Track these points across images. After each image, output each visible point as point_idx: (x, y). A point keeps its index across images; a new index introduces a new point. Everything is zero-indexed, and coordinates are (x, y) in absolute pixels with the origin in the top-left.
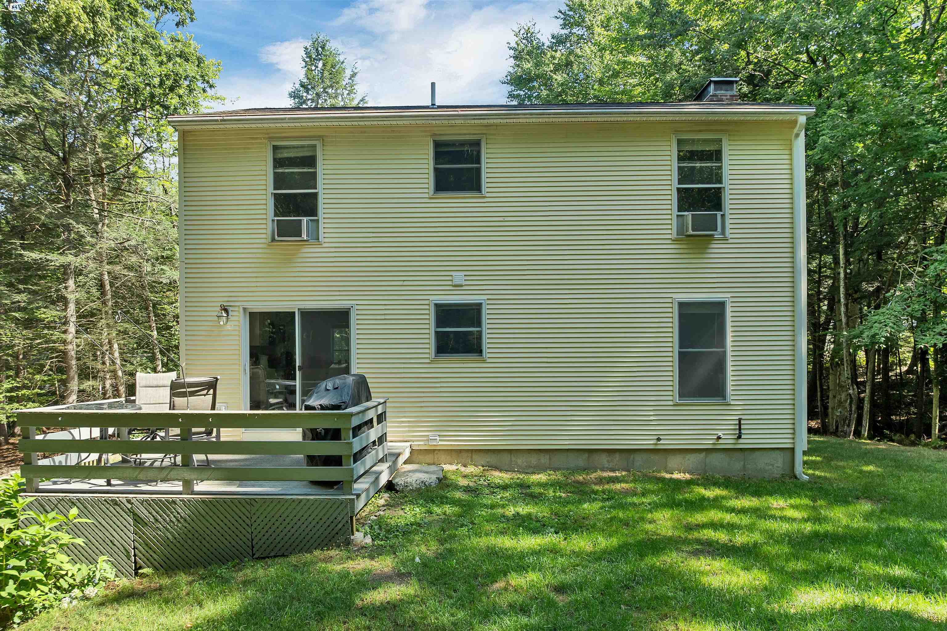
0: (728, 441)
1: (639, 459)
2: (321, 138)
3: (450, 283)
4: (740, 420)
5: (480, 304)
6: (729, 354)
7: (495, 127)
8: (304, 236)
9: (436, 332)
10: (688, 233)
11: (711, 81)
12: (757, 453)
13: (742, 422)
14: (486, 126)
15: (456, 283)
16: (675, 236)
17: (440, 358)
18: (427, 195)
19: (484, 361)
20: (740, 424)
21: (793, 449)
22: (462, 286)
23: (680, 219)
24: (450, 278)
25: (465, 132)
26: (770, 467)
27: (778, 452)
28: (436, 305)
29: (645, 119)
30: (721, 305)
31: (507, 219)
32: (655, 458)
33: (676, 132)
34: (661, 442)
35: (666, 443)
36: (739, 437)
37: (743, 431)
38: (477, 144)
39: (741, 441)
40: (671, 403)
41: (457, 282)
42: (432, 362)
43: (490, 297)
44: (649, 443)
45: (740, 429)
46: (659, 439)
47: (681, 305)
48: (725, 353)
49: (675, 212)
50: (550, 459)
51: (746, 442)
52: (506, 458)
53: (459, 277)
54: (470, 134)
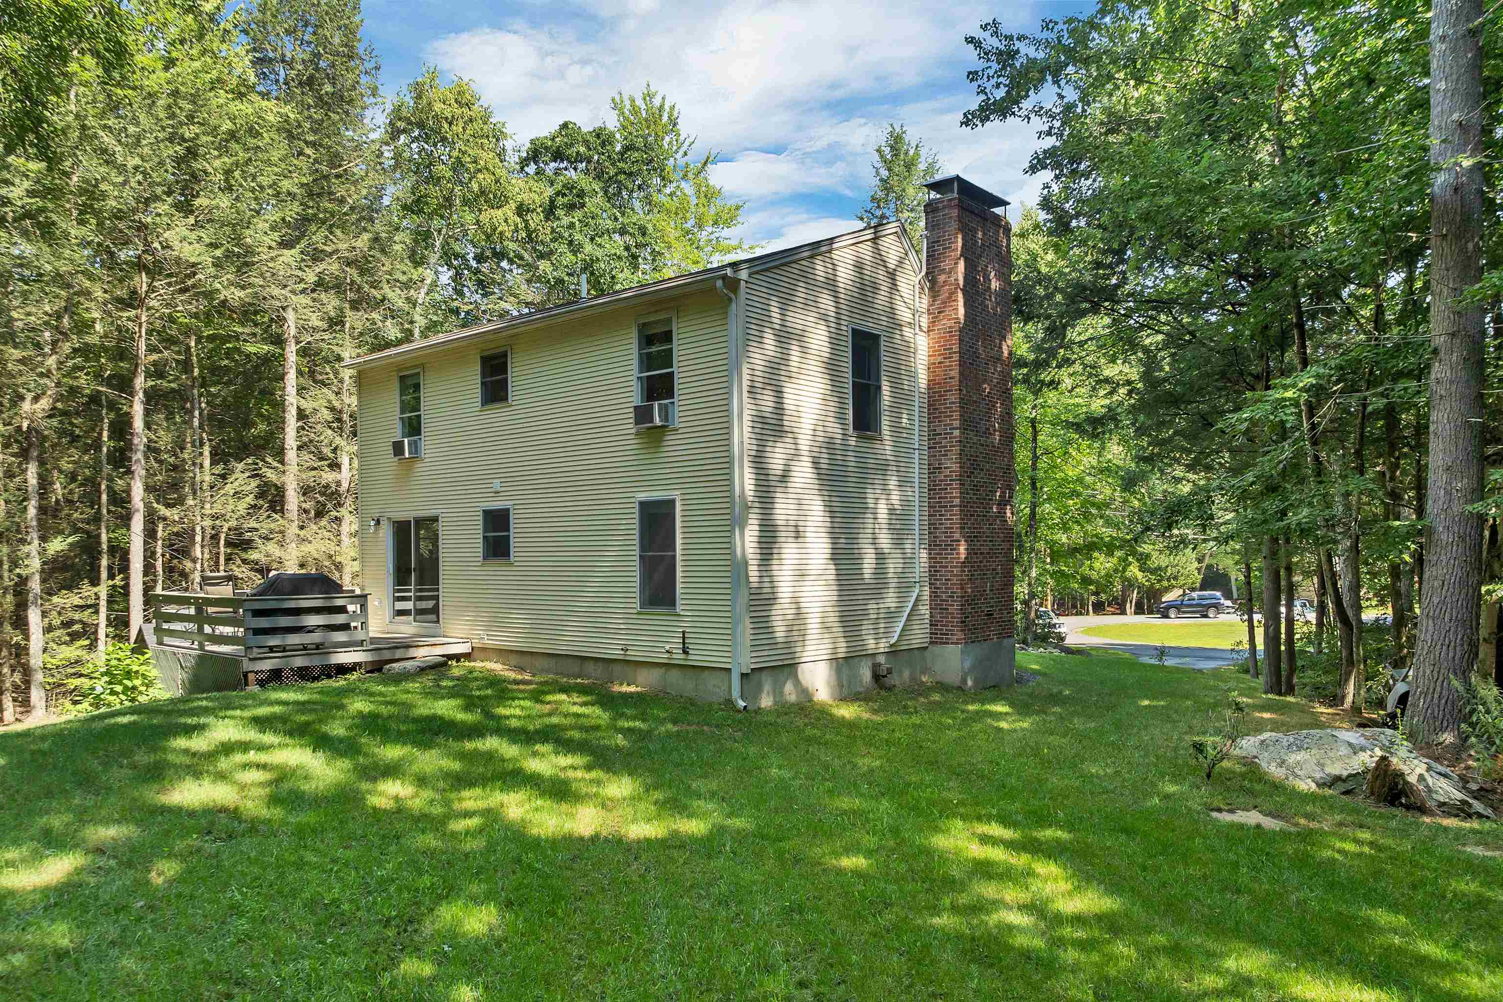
0: (678, 657)
2: (423, 366)
3: (490, 491)
4: (684, 633)
5: (508, 510)
6: (679, 558)
8: (407, 455)
9: (484, 537)
12: (706, 673)
13: (686, 635)
14: (510, 337)
15: (495, 490)
16: (635, 431)
17: (487, 562)
18: (477, 409)
19: (511, 564)
20: (684, 638)
22: (498, 493)
24: (492, 485)
25: (499, 345)
28: (484, 511)
30: (672, 502)
33: (638, 316)
35: (635, 654)
36: (685, 652)
37: (687, 646)
38: (505, 355)
39: (686, 657)
40: (634, 611)
41: (496, 488)
42: (482, 565)
43: (514, 502)
44: (616, 653)
45: (684, 643)
46: (625, 650)
47: (642, 504)
48: (674, 557)
52: (527, 660)
53: (497, 484)
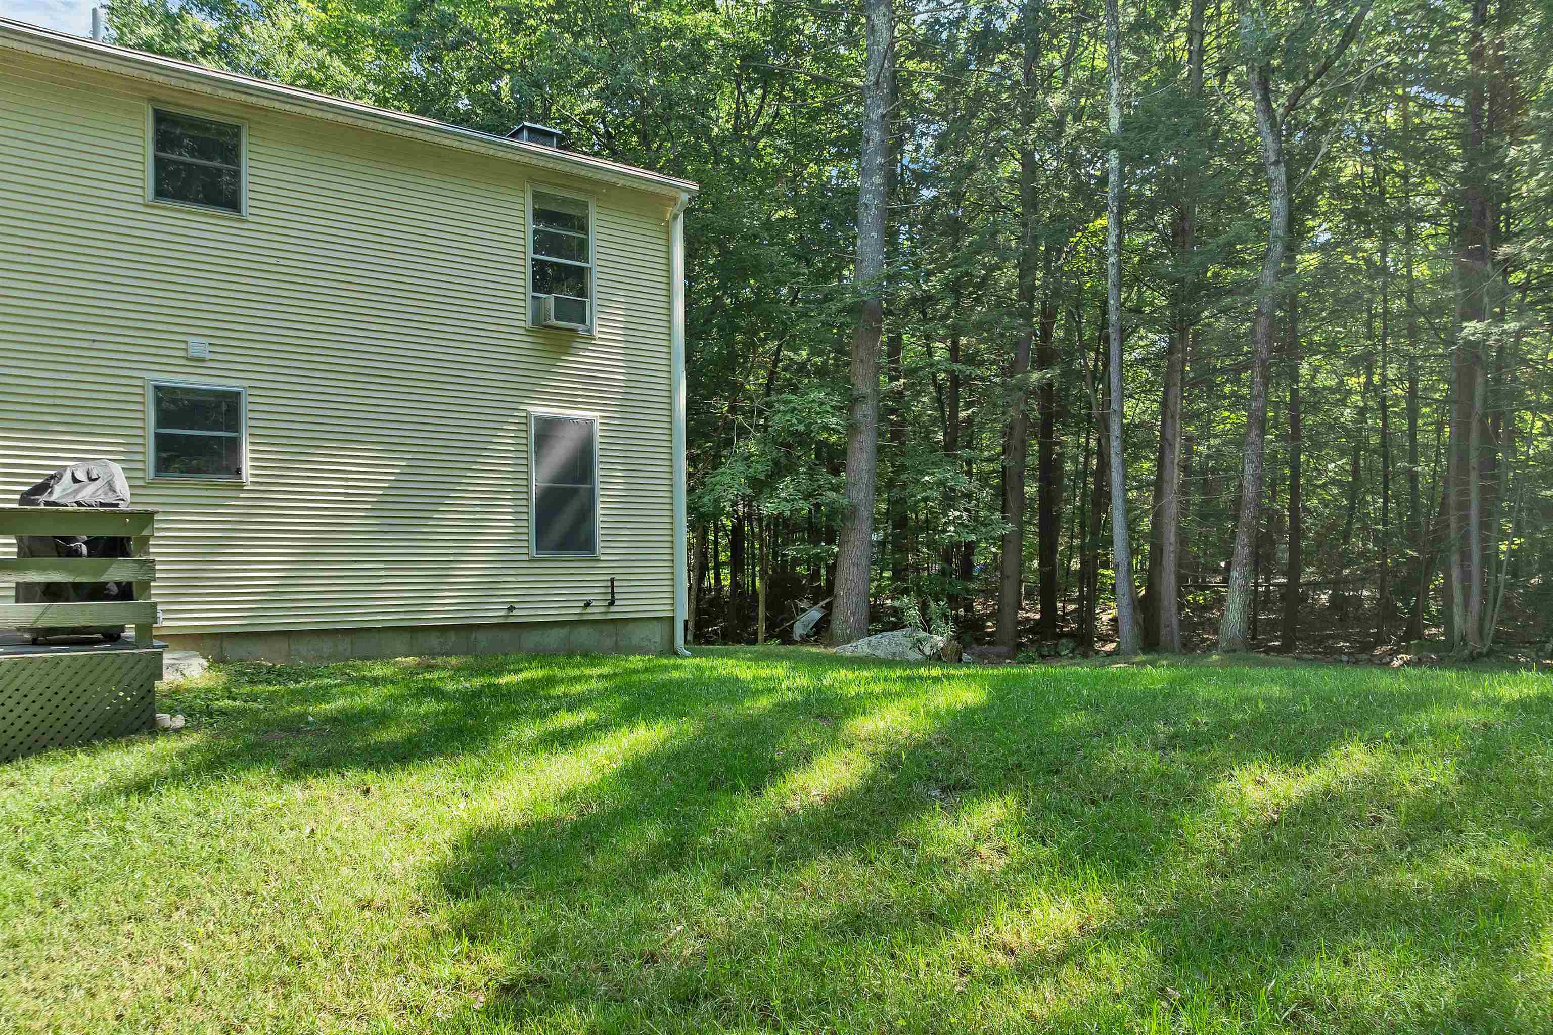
0: (597, 611)
1: (483, 638)
3: (182, 354)
4: (612, 580)
5: (238, 394)
6: (598, 492)
7: (264, 113)
9: (157, 435)
10: (549, 323)
11: (524, 126)
12: (631, 626)
13: (616, 584)
14: (246, 106)
15: (195, 355)
16: (529, 324)
17: (164, 480)
18: (140, 200)
19: (243, 488)
20: (612, 587)
21: (672, 618)
22: (203, 360)
23: (536, 302)
24: (183, 346)
25: (212, 108)
26: (647, 643)
27: (655, 622)
28: (157, 388)
29: (491, 152)
30: (585, 424)
31: (282, 262)
32: (505, 635)
33: (531, 179)
34: (515, 613)
35: (525, 614)
36: (612, 603)
37: (616, 597)
38: (234, 132)
39: (613, 609)
40: (526, 558)
41: (195, 352)
42: (150, 485)
43: (252, 383)
44: (498, 614)
45: (613, 593)
46: (511, 609)
47: (538, 422)
48: (592, 490)
49: (530, 293)
50: (352, 643)
51: (620, 610)
53: (198, 346)
54: (219, 113)
